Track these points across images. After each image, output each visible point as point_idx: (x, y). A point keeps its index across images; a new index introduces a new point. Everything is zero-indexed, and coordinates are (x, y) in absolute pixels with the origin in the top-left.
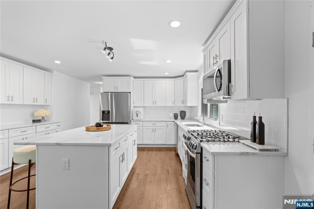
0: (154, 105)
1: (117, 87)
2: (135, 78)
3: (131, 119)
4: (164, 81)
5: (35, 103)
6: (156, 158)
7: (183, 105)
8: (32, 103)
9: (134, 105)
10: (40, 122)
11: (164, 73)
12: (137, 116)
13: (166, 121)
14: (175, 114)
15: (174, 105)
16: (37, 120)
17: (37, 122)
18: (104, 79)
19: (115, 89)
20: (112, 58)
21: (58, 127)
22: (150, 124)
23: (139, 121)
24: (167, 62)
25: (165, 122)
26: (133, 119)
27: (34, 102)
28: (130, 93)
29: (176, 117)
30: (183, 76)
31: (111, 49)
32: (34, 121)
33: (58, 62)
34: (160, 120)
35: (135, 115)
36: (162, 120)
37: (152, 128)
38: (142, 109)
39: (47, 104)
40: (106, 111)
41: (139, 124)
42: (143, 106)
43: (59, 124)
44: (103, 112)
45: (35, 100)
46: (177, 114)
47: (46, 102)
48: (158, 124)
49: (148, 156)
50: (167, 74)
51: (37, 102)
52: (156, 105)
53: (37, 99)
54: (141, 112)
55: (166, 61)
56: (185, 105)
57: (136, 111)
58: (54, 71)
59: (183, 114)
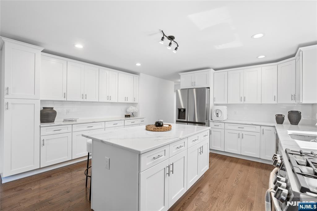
0: (242, 102)
1: (195, 82)
2: (215, 70)
3: (210, 119)
4: (258, 68)
5: (126, 102)
6: (238, 175)
7: (293, 102)
8: (124, 101)
9: (215, 103)
10: (130, 117)
11: (257, 57)
12: (218, 116)
13: (261, 126)
14: (278, 115)
15: (276, 102)
16: (128, 115)
17: (128, 117)
18: (181, 76)
19: (192, 85)
20: (176, 49)
21: (142, 122)
22: (236, 127)
23: (220, 122)
24: (256, 37)
25: (259, 126)
26: (212, 120)
27: (125, 100)
28: (209, 88)
29: (280, 120)
30: (295, 56)
31: (171, 38)
32: (126, 116)
33: (138, 64)
34: (250, 123)
35: (214, 115)
36: (254, 123)
37: (238, 132)
38: (225, 107)
39: (135, 102)
40: (182, 109)
41: (220, 125)
42: (227, 104)
43: (143, 120)
44: (180, 110)
45: (126, 99)
46: (282, 115)
47: (135, 101)
48: (246, 128)
49: (228, 169)
50: (262, 57)
51: (127, 100)
52: (245, 102)
53: (127, 98)
54: (222, 111)
55: (253, 35)
56: (297, 102)
57: (217, 110)
58: (141, 74)
59: (294, 117)
